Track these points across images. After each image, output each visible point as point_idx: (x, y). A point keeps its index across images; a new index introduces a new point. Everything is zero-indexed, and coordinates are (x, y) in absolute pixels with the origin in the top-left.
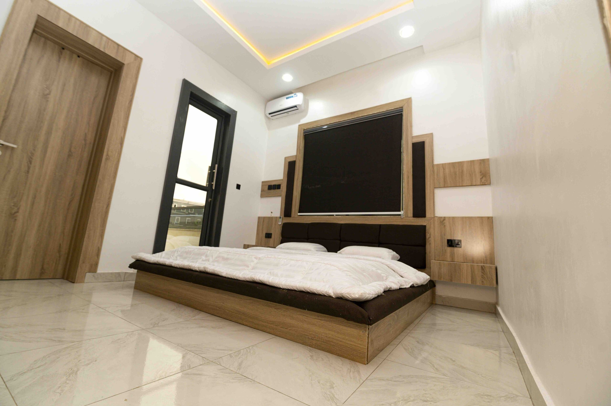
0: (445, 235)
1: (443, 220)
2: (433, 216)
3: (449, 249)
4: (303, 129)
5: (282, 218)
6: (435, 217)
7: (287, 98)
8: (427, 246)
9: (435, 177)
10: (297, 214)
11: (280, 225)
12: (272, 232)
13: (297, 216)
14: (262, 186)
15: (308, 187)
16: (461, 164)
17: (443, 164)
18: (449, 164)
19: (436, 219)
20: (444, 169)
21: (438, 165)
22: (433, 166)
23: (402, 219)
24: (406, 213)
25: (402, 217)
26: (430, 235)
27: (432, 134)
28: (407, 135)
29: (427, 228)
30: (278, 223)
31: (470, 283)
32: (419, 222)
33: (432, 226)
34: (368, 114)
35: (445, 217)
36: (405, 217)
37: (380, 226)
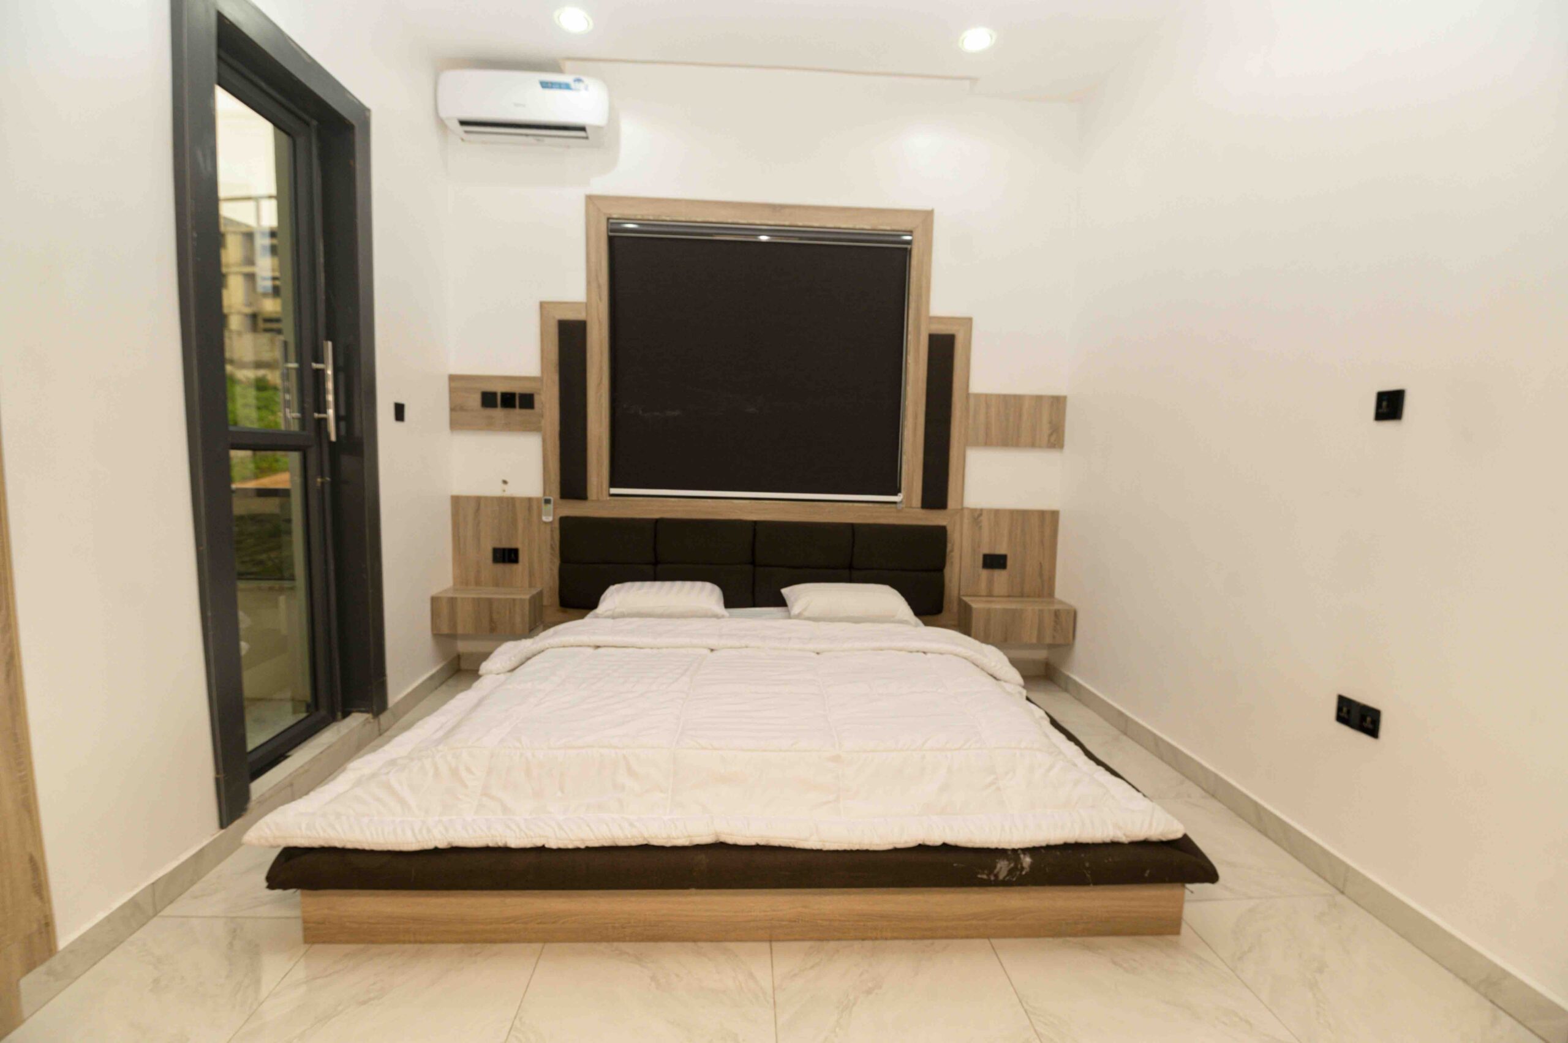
0: (979, 547)
1: (977, 515)
2: (959, 507)
3: (985, 574)
4: (605, 214)
5: (552, 502)
6: (962, 509)
7: (545, 85)
8: (947, 571)
9: (971, 421)
10: (609, 491)
11: (545, 523)
12: (519, 546)
13: (608, 498)
14: (452, 391)
15: (641, 412)
16: (1018, 399)
17: (986, 395)
18: (998, 396)
19: (966, 512)
20: (988, 407)
21: (978, 396)
22: (968, 395)
23: (899, 511)
24: (908, 497)
25: (899, 506)
26: (953, 545)
27: (970, 320)
28: (918, 310)
29: (949, 529)
30: (540, 516)
31: (1034, 641)
32: (934, 518)
33: (958, 527)
34: (822, 224)
35: (981, 510)
36: (906, 507)
37: (852, 526)
